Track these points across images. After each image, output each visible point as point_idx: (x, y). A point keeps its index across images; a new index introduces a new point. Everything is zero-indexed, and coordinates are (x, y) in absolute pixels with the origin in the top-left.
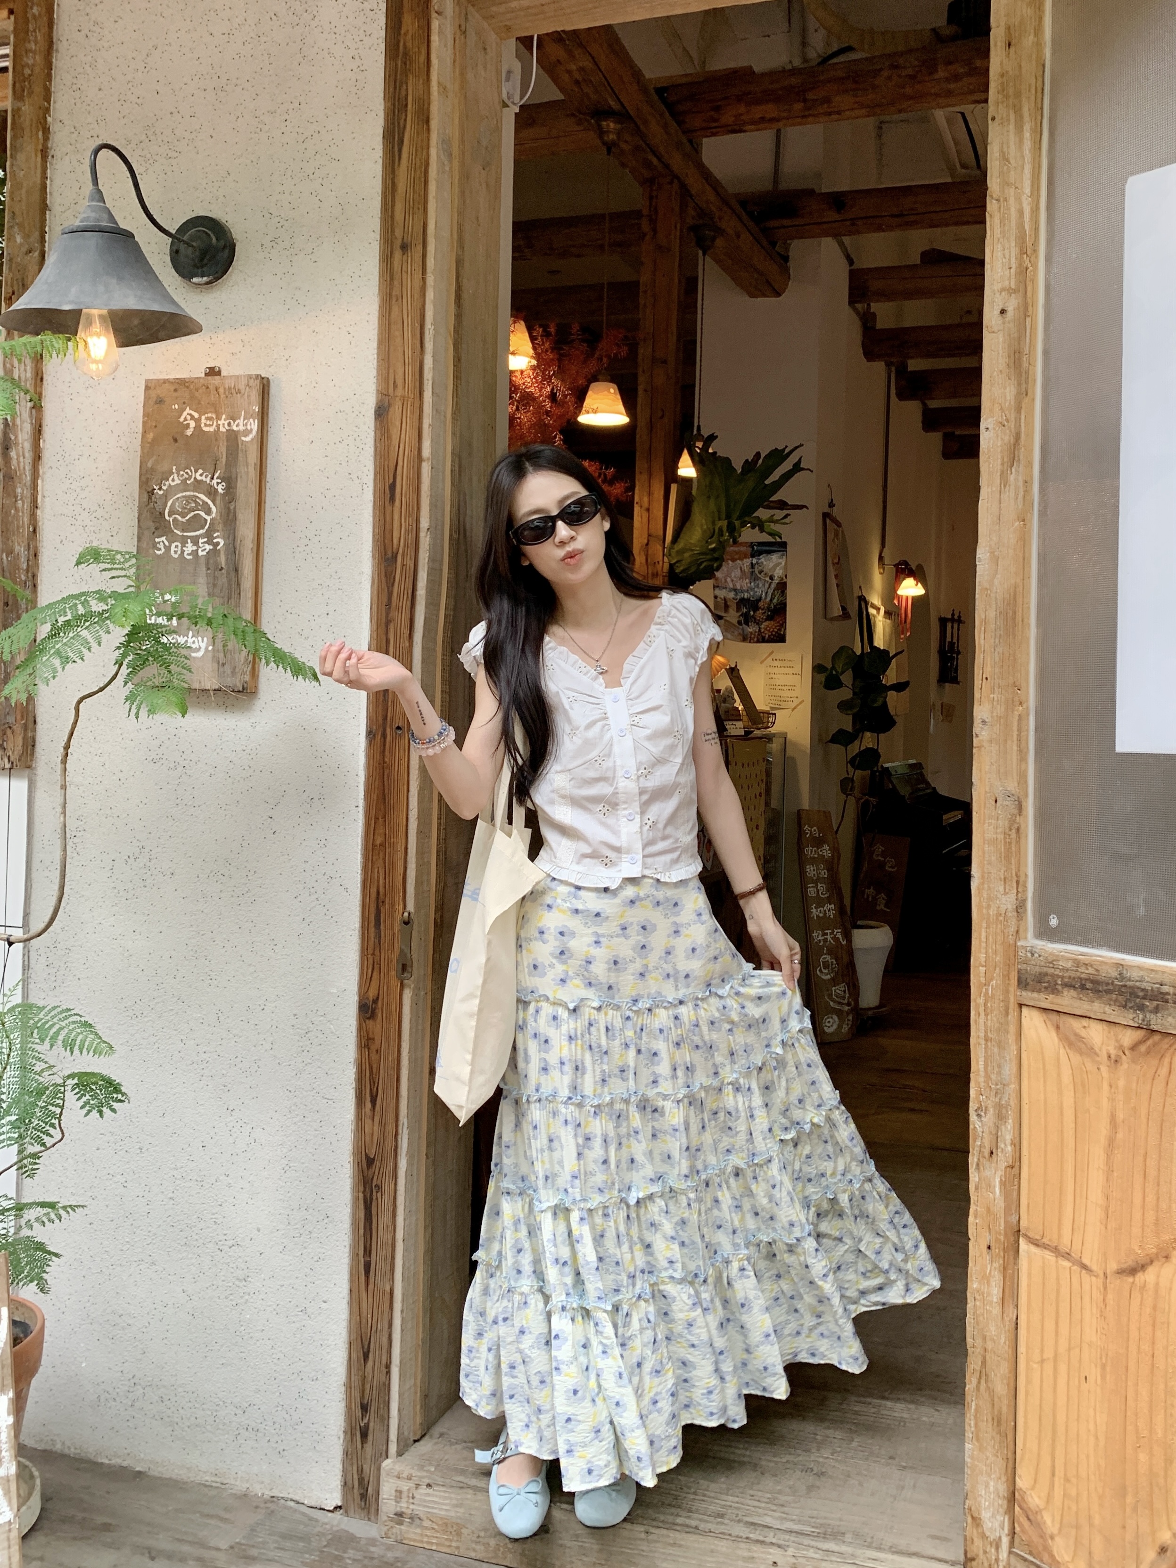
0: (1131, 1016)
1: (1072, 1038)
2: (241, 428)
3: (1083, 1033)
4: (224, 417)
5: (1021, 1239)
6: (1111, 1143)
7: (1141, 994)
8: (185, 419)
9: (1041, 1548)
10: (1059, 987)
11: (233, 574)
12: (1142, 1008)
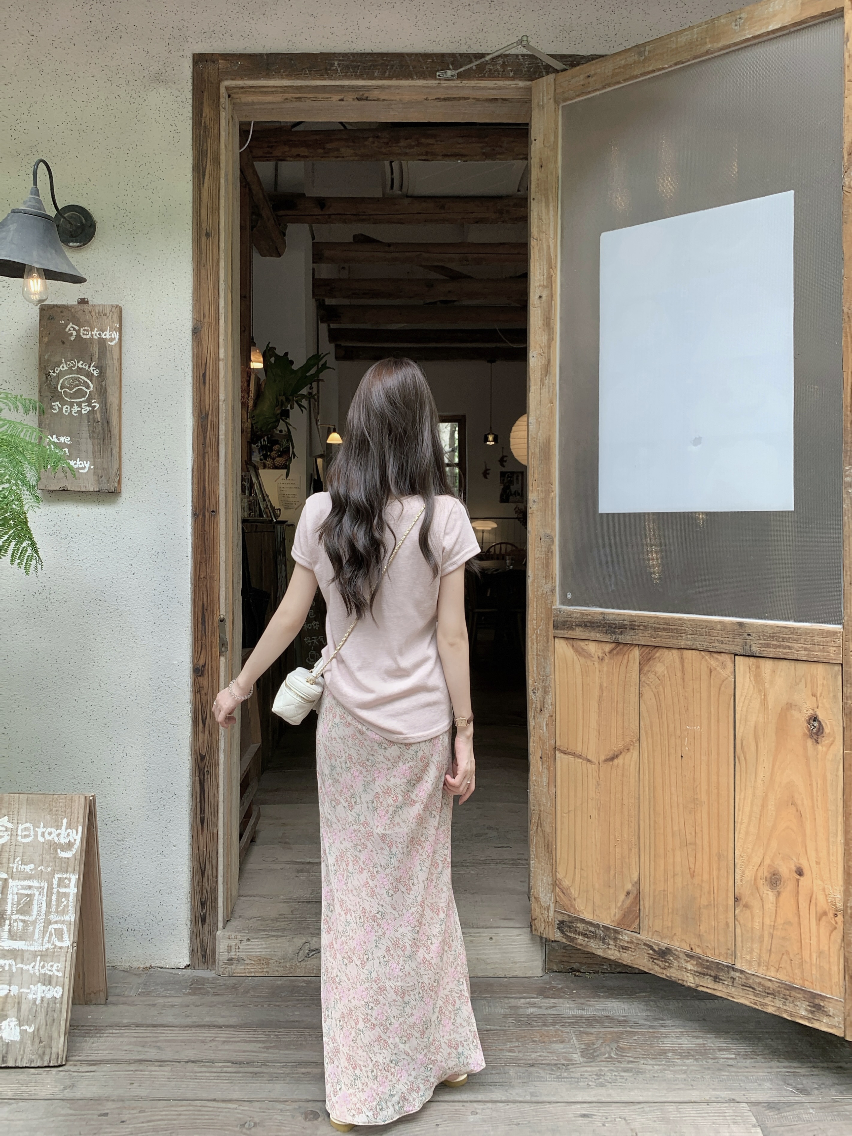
0: (609, 637)
1: (581, 650)
2: (108, 337)
3: (585, 648)
4: (96, 329)
5: (557, 752)
6: (600, 697)
7: (614, 626)
8: (70, 330)
9: (569, 906)
10: (574, 627)
11: (106, 424)
12: (614, 633)
